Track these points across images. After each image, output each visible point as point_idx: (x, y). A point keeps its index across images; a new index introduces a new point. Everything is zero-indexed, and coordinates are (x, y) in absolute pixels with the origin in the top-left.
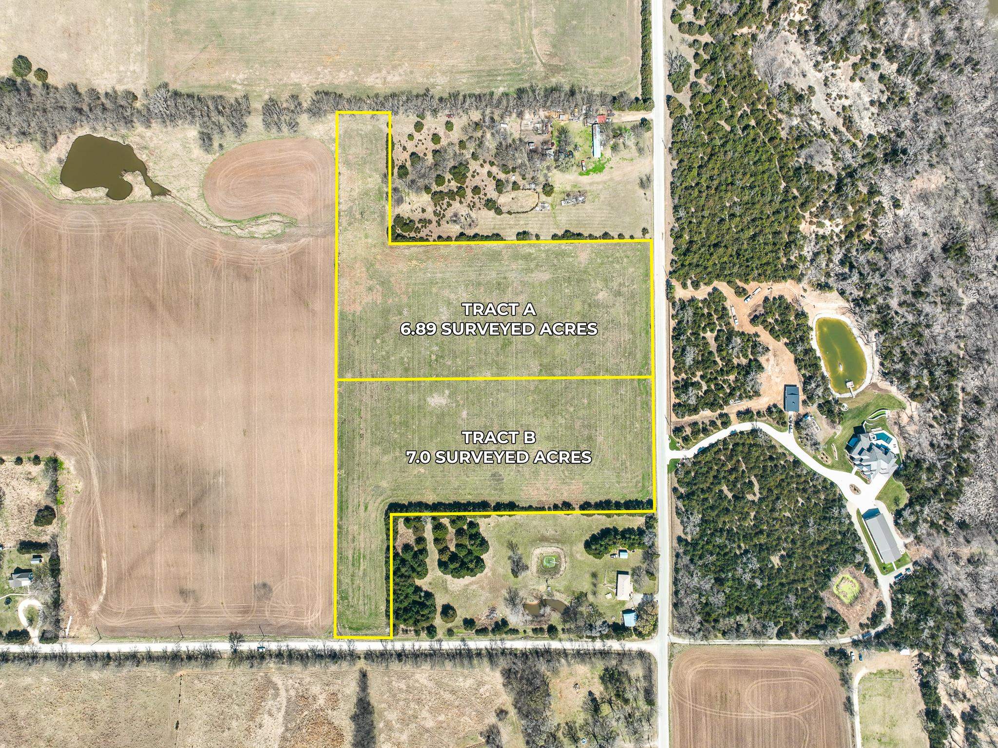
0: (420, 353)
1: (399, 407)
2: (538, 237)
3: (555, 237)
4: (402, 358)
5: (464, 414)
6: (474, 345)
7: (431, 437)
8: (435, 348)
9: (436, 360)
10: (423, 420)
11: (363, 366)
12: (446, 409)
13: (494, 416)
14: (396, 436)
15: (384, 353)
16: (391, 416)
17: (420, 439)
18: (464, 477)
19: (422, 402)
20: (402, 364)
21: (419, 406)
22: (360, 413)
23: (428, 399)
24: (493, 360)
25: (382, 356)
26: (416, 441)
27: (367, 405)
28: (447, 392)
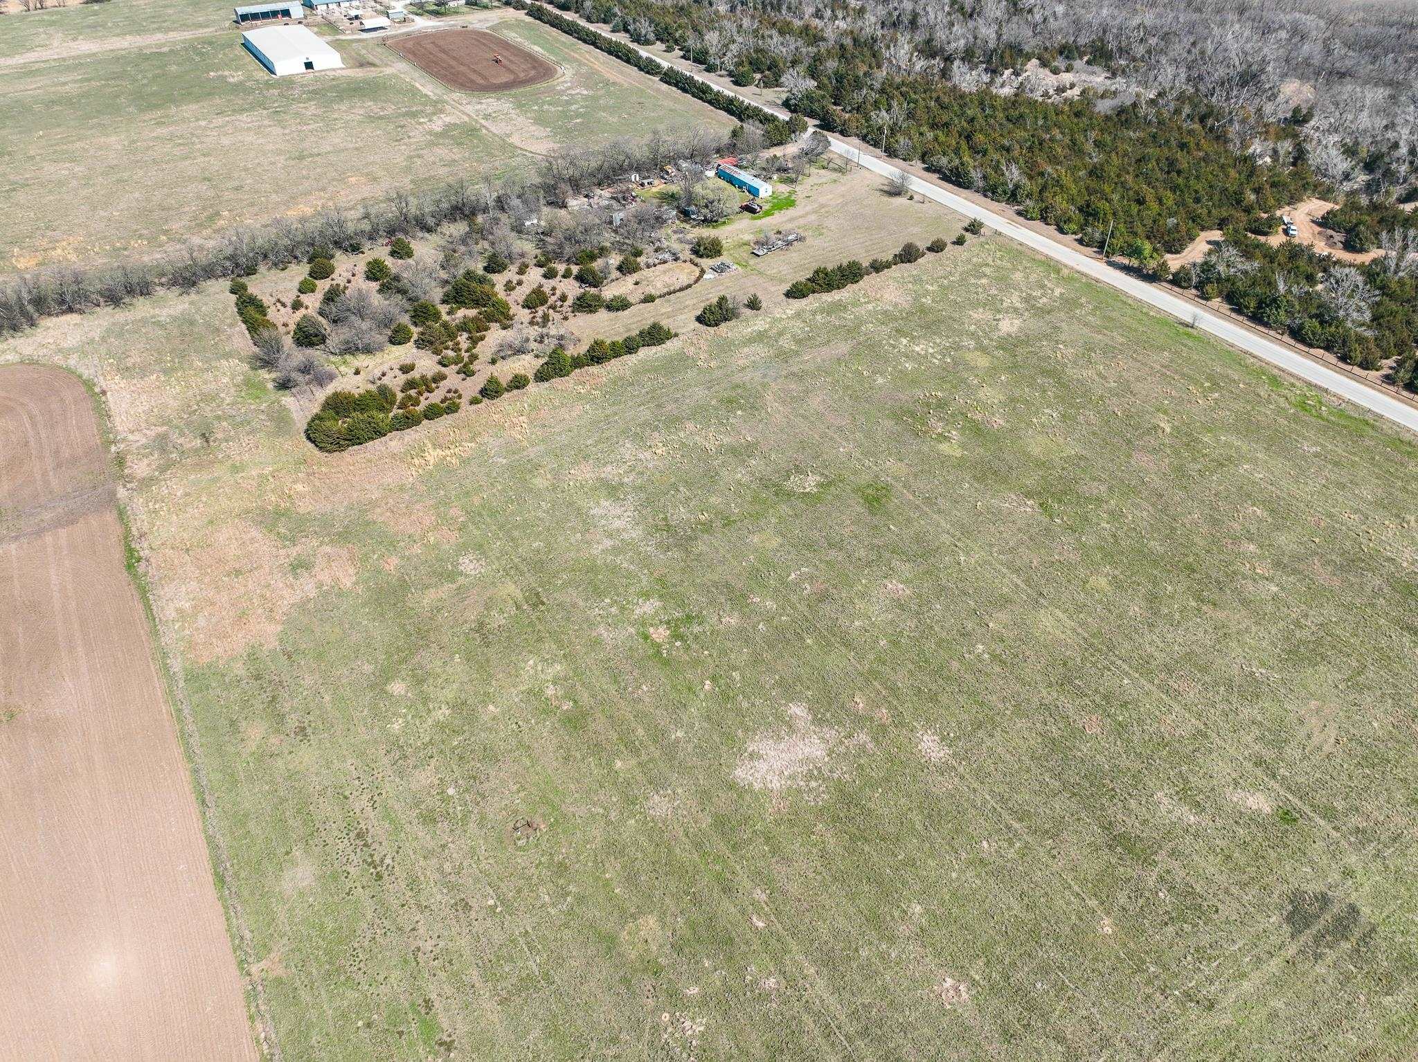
0: (596, 643)
1: (631, 879)
2: (754, 305)
3: (795, 293)
4: (534, 694)
5: (930, 746)
6: (776, 542)
7: (875, 920)
8: (649, 607)
9: (677, 636)
10: (780, 871)
11: (360, 803)
12: (843, 771)
13: (1048, 695)
14: (695, 1027)
15: (443, 713)
16: (610, 942)
17: (828, 961)
18: (1198, 1024)
19: (723, 799)
20: (547, 710)
21: (721, 823)
22: (429, 1027)
23: (741, 773)
24: (872, 547)
25: (441, 726)
26: (819, 988)
27: (448, 959)
28: (798, 710)
